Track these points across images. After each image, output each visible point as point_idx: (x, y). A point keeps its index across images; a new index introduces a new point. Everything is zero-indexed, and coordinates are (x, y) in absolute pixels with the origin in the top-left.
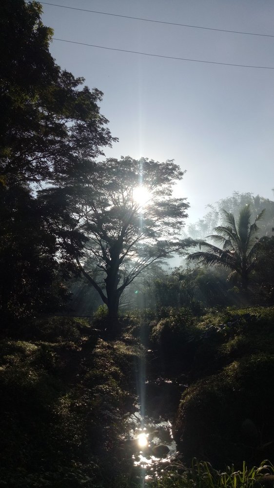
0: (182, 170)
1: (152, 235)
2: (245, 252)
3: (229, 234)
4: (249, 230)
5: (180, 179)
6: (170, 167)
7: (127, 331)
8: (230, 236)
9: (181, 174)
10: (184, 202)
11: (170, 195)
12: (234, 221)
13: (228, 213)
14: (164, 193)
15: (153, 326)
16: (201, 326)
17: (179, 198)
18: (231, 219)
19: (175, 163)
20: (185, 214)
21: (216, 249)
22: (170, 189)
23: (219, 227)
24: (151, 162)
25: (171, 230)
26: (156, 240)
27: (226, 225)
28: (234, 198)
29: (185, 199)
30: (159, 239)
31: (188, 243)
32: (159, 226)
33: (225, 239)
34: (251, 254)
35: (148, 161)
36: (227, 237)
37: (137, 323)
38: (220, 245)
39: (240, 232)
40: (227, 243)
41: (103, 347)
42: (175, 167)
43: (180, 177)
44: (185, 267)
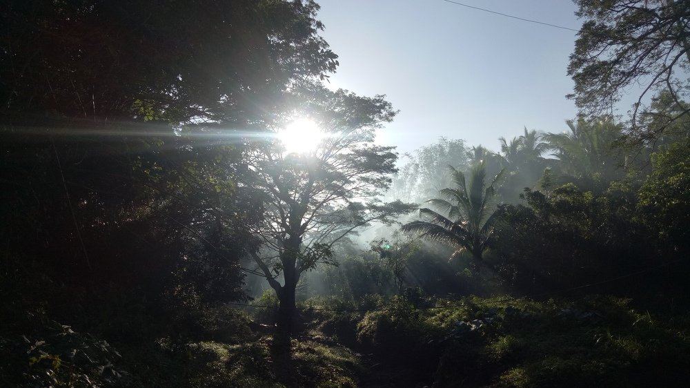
0: (394, 110)
1: (342, 193)
2: (477, 223)
3: (458, 199)
4: (484, 195)
5: (389, 121)
6: (378, 104)
7: (314, 327)
8: (460, 201)
9: (392, 114)
10: (393, 151)
11: (372, 141)
12: (464, 181)
13: (456, 171)
14: (363, 138)
15: (356, 321)
16: (432, 321)
17: (386, 146)
18: (460, 178)
19: (385, 99)
20: (395, 168)
21: (441, 218)
22: (373, 132)
23: (447, 189)
24: (350, 95)
25: (372, 188)
26: (347, 201)
27: (455, 186)
28: (440, 146)
29: (394, 148)
30: (352, 200)
31: (399, 208)
32: (354, 182)
33: (450, 205)
34: (486, 227)
35: (347, 94)
36: (455, 203)
37: (328, 317)
38: (445, 214)
39: (471, 196)
40: (454, 210)
41: (301, 350)
42: (384, 105)
43: (390, 118)
44: (392, 241)
